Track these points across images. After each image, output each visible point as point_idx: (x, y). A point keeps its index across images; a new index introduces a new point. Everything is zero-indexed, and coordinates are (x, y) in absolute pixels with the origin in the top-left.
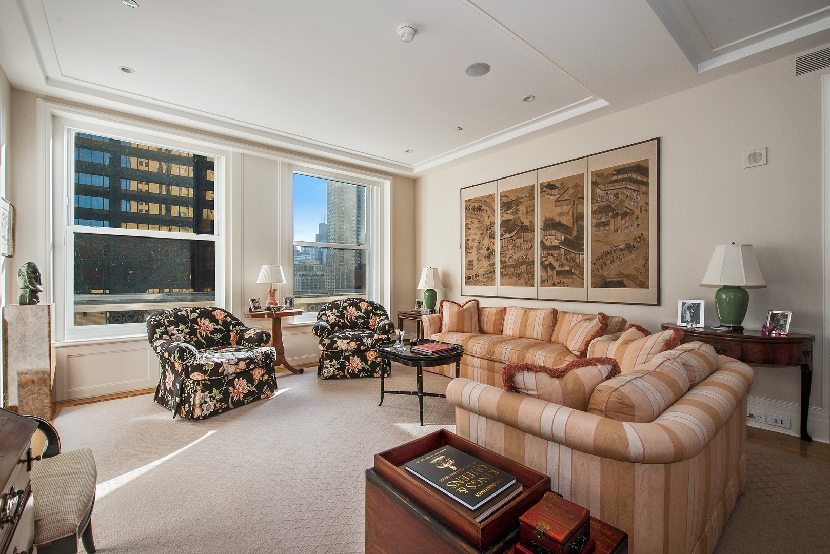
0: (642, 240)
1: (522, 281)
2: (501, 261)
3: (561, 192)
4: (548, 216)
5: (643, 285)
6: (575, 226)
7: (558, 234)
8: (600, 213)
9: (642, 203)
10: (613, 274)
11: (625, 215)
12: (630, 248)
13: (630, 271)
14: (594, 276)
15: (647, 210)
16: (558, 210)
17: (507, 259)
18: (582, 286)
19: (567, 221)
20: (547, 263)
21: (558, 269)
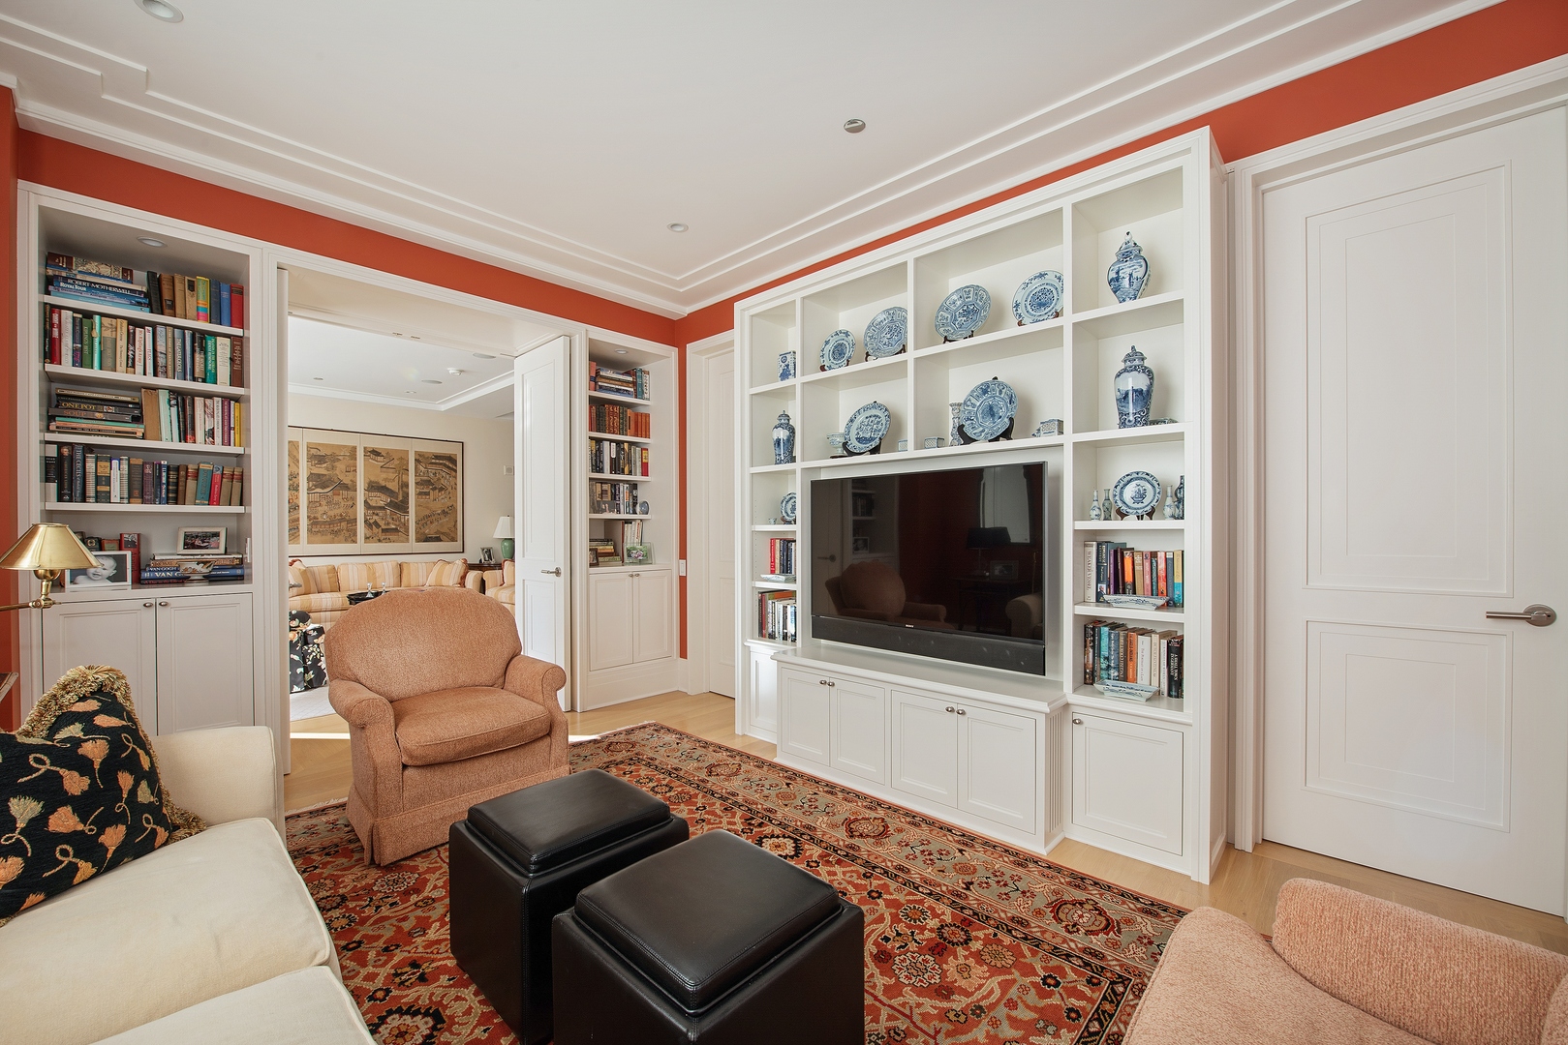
0: (453, 508)
1: (341, 537)
2: (308, 517)
3: (386, 460)
4: (372, 479)
5: (454, 539)
6: (401, 492)
7: (383, 497)
8: (422, 484)
9: (453, 483)
10: (432, 532)
11: (441, 489)
12: (444, 512)
13: (445, 530)
14: (417, 533)
15: (456, 489)
16: (384, 476)
17: (319, 516)
18: (407, 540)
19: (393, 486)
20: (372, 521)
21: (384, 527)
